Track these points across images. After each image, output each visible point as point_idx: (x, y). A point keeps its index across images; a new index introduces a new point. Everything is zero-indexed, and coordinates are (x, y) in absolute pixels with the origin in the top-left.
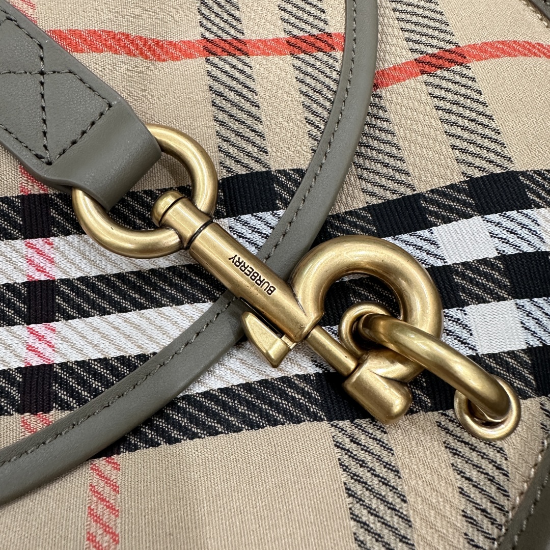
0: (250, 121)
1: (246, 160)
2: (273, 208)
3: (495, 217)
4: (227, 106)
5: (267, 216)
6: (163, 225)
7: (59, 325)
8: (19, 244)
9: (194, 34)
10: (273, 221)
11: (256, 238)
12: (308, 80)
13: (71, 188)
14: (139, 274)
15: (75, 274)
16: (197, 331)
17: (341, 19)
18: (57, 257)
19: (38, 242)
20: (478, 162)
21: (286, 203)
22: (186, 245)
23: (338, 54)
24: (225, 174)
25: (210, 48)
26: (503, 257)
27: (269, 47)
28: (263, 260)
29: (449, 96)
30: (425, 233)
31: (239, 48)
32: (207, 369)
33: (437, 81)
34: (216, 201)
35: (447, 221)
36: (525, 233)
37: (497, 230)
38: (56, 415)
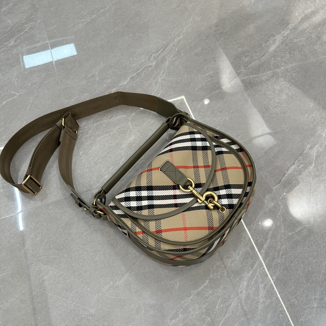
0: (199, 177)
1: (198, 182)
2: (201, 187)
3: (227, 190)
4: (196, 175)
5: (200, 188)
6: (189, 189)
7: (177, 199)
8: (172, 190)
9: (192, 165)
10: (201, 189)
11: (199, 191)
12: (206, 172)
13: (179, 185)
14: (186, 194)
15: (178, 194)
16: (192, 201)
17: (211, 163)
18: (177, 192)
19: (175, 190)
20: (226, 183)
21: (203, 187)
22: (191, 191)
23: (210, 168)
24: (196, 183)
25: (194, 167)
26: (227, 194)
27: (201, 167)
28: (200, 193)
29: (224, 174)
30: (219, 191)
31: (198, 167)
32: (193, 205)
33: (223, 172)
34: (195, 186)
35: (221, 190)
36: (230, 192)
37: (226, 191)
38: (178, 208)
